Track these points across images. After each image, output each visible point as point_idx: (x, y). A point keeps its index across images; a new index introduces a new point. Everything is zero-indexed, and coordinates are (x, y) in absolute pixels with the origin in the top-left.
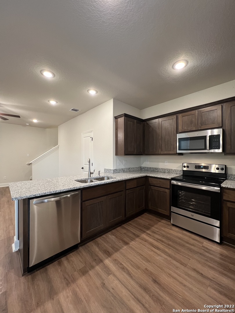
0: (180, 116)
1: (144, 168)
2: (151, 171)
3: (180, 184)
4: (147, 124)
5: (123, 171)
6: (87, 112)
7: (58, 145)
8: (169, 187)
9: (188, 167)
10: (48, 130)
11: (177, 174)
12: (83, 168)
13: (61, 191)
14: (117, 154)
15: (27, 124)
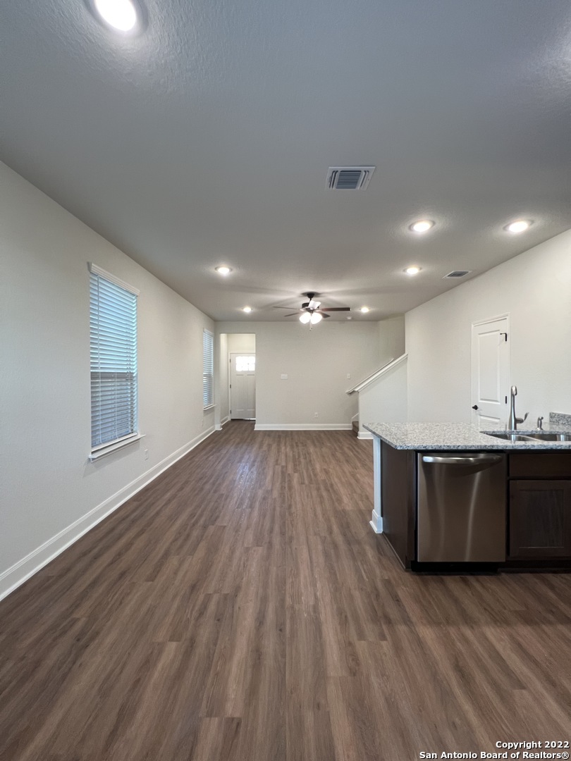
7: (405, 355)
10: (381, 323)
12: (476, 408)
13: (468, 448)
15: (349, 318)
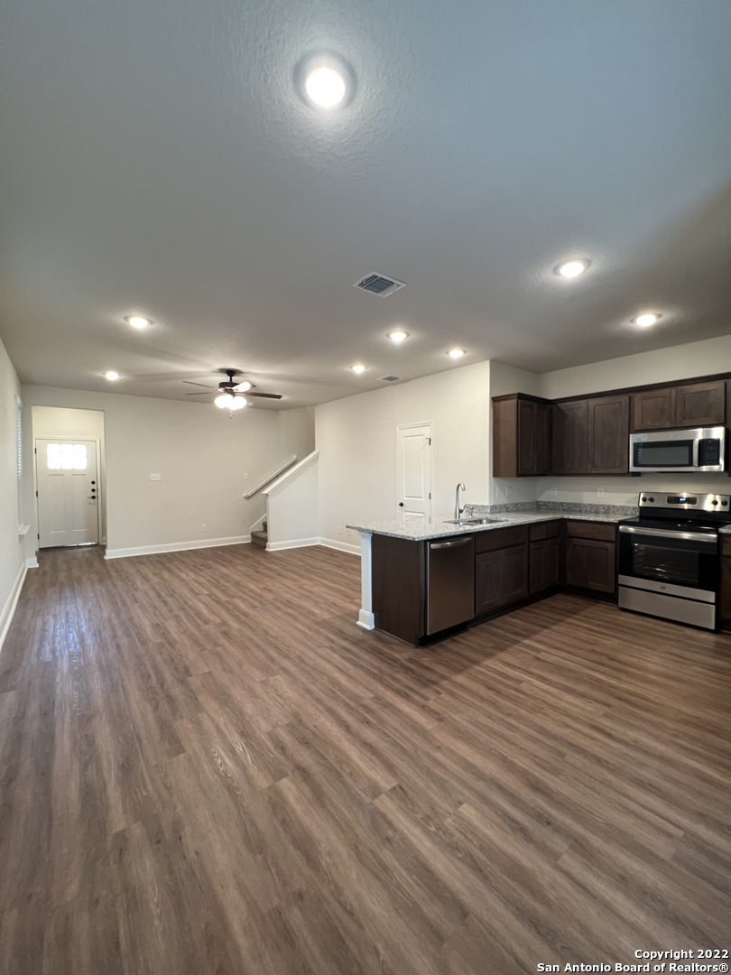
0: (637, 397)
1: (545, 504)
2: (564, 510)
3: (631, 530)
4: (559, 409)
5: (507, 509)
6: (411, 382)
7: (315, 453)
8: (613, 538)
9: (652, 500)
10: (283, 413)
11: (626, 515)
12: (401, 505)
14: (497, 472)
